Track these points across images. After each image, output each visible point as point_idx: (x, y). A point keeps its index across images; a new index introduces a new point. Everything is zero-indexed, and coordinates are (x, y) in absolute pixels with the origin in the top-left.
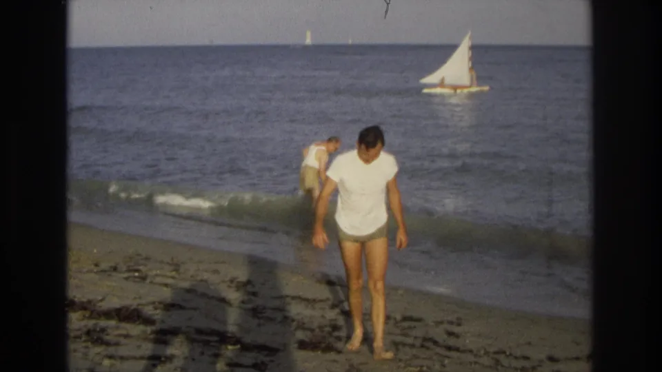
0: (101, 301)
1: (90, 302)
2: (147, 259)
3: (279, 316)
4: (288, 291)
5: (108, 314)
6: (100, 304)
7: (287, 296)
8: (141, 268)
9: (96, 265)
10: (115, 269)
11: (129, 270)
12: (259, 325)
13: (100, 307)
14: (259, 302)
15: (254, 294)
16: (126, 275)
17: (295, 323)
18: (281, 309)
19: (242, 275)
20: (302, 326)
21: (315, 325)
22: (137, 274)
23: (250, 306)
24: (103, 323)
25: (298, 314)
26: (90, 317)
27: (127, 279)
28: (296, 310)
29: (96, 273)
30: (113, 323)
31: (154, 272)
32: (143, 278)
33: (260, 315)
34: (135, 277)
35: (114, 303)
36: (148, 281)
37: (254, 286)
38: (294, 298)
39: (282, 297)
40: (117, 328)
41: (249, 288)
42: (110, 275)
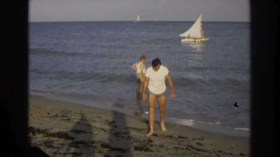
0: (51, 129)
1: (46, 130)
2: (70, 112)
3: (126, 136)
4: (130, 125)
5: (54, 135)
6: (50, 131)
7: (130, 128)
8: (68, 115)
9: (49, 114)
10: (57, 116)
11: (62, 117)
12: (118, 140)
13: (51, 132)
14: (117, 130)
15: (116, 127)
16: (62, 118)
17: (133, 139)
18: (127, 133)
19: (110, 119)
20: (136, 140)
21: (141, 140)
22: (66, 118)
23: (114, 132)
24: (52, 139)
25: (134, 135)
26: (46, 136)
27: (62, 120)
28: (133, 133)
29: (49, 117)
30: (56, 139)
31: (73, 117)
32: (68, 120)
33: (118, 136)
34: (65, 119)
35: (57, 130)
36: (71, 121)
37: (115, 123)
38: (133, 128)
39: (127, 128)
40: (58, 141)
41: (114, 124)
42: (55, 119)
